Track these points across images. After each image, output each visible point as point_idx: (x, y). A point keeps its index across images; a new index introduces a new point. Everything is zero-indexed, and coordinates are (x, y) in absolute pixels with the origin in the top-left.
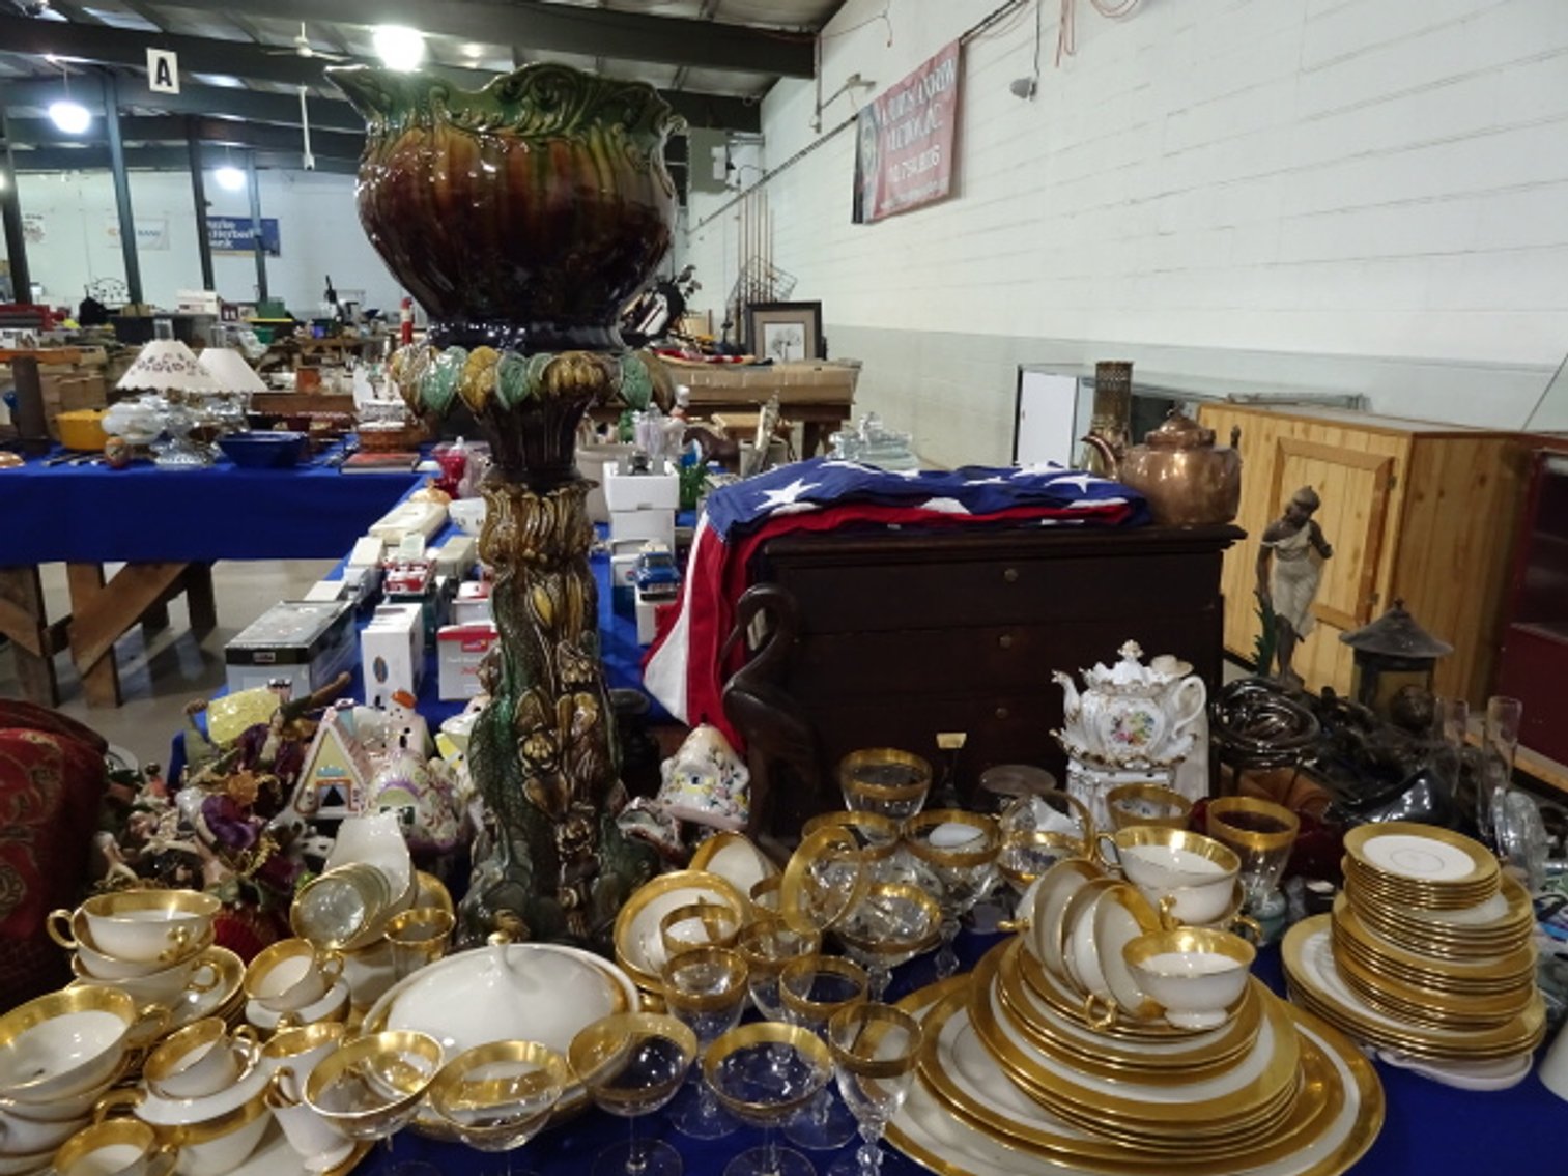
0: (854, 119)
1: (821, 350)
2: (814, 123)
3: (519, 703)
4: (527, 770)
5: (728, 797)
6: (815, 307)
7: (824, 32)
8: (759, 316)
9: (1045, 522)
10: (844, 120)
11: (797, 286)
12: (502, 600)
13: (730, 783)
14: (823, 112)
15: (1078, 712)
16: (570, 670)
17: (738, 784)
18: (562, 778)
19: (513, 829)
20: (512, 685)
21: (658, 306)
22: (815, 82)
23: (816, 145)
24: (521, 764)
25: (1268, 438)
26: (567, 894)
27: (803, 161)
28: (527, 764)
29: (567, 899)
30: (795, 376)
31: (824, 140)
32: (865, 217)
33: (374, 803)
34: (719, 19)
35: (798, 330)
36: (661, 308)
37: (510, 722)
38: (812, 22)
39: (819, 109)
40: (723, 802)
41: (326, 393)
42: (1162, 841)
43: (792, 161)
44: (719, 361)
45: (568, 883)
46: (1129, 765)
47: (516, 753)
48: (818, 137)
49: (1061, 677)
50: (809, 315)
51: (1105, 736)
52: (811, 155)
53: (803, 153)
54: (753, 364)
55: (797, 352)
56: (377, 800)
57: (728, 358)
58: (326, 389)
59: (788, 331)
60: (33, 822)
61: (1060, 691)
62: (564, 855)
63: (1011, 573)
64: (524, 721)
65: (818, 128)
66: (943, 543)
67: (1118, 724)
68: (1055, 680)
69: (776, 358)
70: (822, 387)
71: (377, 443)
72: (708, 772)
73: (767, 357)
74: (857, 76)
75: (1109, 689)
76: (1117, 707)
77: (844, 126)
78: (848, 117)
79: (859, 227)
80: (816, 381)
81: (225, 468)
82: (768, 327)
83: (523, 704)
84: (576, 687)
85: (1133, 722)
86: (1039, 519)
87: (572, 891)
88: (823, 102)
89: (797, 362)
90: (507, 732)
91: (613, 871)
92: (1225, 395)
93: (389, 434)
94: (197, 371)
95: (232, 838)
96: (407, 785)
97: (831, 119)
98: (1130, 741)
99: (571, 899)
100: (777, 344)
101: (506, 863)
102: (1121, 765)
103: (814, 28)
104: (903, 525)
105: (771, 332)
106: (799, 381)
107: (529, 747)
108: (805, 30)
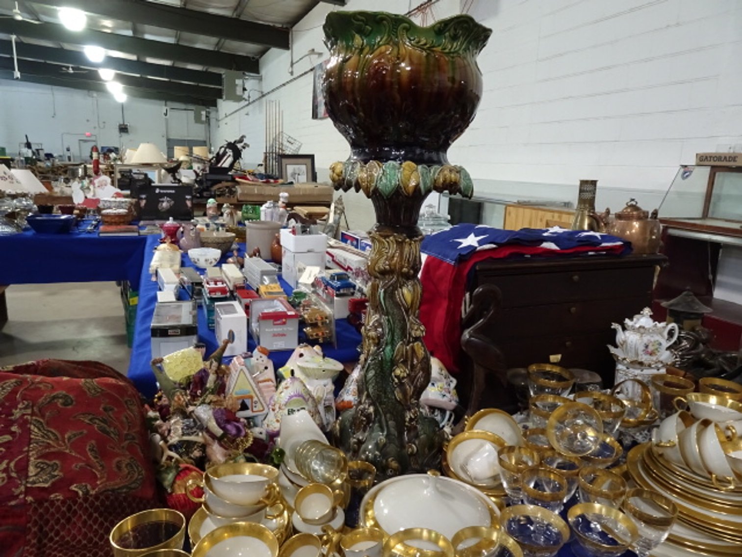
0: (312, 70)
1: (314, 178)
2: (290, 70)
3: (397, 348)
4: (396, 384)
5: (449, 392)
6: (311, 157)
7: (294, 28)
8: (284, 161)
9: (590, 253)
10: (307, 70)
11: (303, 146)
12: (387, 295)
13: (449, 385)
14: (294, 66)
15: (625, 342)
16: (416, 330)
17: (453, 385)
18: (408, 387)
19: (388, 415)
20: (393, 339)
21: (228, 154)
22: (290, 51)
23: (291, 81)
24: (394, 380)
25: (541, 220)
26: (411, 447)
27: (284, 88)
28: (396, 380)
29: (410, 450)
30: (305, 190)
31: (295, 79)
32: (319, 116)
33: (283, 407)
34: (243, 18)
35: (303, 167)
36: (229, 156)
37: (391, 359)
38: (288, 23)
39: (292, 64)
40: (448, 395)
41: (56, 195)
42: (706, 400)
43: (277, 88)
44: (267, 182)
45: (410, 441)
46: (653, 366)
47: (391, 375)
48: (292, 78)
49: (615, 326)
50: (309, 161)
51: (640, 352)
52: (288, 86)
53: (284, 85)
54: (283, 184)
55: (303, 178)
56: (285, 405)
57: (272, 181)
58: (56, 193)
59: (299, 168)
60: (134, 430)
61: (615, 332)
62: (407, 426)
63: (576, 278)
64: (398, 358)
65: (292, 73)
66: (552, 264)
67: (647, 347)
68: (612, 327)
69: (294, 181)
70: (319, 196)
71: (113, 220)
72: (440, 381)
73: (289, 181)
74: (313, 50)
75: (642, 330)
76: (646, 338)
77: (306, 73)
78: (309, 69)
79: (315, 121)
80: (315, 193)
81: (30, 233)
82: (288, 166)
83: (398, 349)
84: (417, 339)
85: (653, 345)
86: (587, 252)
87: (413, 446)
88: (294, 61)
89: (303, 183)
90: (389, 364)
91: (425, 433)
92: (516, 201)
93: (119, 216)
94: (14, 181)
95: (234, 431)
96: (299, 395)
97: (299, 69)
98: (651, 354)
99: (413, 451)
100: (293, 174)
101: (385, 433)
102: (650, 366)
103: (289, 26)
104: (531, 255)
105: (290, 169)
106: (308, 192)
107: (398, 372)
108: (285, 26)
